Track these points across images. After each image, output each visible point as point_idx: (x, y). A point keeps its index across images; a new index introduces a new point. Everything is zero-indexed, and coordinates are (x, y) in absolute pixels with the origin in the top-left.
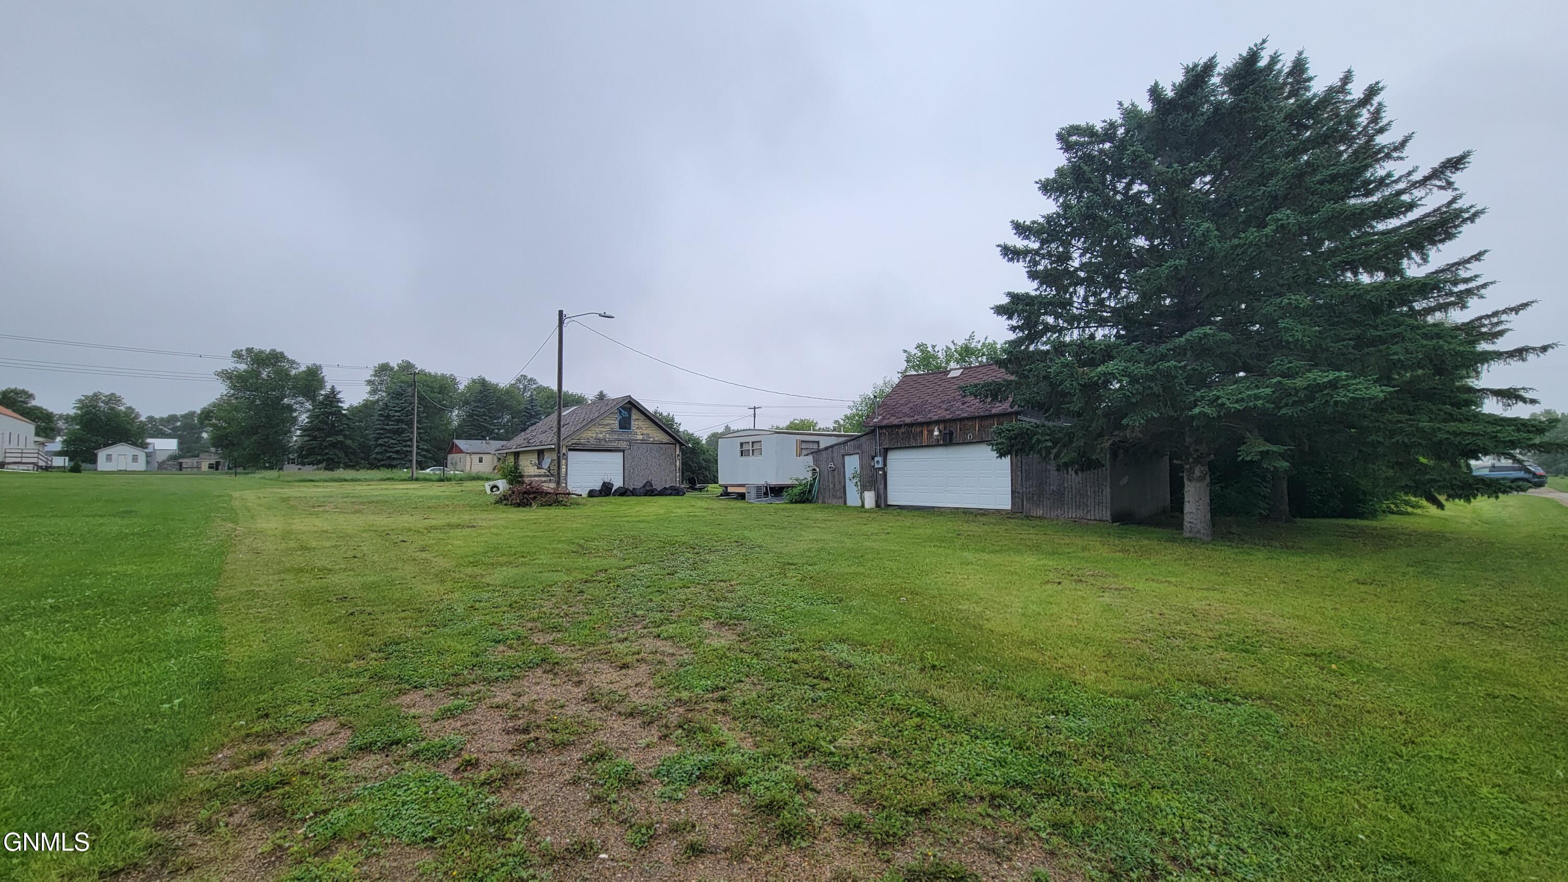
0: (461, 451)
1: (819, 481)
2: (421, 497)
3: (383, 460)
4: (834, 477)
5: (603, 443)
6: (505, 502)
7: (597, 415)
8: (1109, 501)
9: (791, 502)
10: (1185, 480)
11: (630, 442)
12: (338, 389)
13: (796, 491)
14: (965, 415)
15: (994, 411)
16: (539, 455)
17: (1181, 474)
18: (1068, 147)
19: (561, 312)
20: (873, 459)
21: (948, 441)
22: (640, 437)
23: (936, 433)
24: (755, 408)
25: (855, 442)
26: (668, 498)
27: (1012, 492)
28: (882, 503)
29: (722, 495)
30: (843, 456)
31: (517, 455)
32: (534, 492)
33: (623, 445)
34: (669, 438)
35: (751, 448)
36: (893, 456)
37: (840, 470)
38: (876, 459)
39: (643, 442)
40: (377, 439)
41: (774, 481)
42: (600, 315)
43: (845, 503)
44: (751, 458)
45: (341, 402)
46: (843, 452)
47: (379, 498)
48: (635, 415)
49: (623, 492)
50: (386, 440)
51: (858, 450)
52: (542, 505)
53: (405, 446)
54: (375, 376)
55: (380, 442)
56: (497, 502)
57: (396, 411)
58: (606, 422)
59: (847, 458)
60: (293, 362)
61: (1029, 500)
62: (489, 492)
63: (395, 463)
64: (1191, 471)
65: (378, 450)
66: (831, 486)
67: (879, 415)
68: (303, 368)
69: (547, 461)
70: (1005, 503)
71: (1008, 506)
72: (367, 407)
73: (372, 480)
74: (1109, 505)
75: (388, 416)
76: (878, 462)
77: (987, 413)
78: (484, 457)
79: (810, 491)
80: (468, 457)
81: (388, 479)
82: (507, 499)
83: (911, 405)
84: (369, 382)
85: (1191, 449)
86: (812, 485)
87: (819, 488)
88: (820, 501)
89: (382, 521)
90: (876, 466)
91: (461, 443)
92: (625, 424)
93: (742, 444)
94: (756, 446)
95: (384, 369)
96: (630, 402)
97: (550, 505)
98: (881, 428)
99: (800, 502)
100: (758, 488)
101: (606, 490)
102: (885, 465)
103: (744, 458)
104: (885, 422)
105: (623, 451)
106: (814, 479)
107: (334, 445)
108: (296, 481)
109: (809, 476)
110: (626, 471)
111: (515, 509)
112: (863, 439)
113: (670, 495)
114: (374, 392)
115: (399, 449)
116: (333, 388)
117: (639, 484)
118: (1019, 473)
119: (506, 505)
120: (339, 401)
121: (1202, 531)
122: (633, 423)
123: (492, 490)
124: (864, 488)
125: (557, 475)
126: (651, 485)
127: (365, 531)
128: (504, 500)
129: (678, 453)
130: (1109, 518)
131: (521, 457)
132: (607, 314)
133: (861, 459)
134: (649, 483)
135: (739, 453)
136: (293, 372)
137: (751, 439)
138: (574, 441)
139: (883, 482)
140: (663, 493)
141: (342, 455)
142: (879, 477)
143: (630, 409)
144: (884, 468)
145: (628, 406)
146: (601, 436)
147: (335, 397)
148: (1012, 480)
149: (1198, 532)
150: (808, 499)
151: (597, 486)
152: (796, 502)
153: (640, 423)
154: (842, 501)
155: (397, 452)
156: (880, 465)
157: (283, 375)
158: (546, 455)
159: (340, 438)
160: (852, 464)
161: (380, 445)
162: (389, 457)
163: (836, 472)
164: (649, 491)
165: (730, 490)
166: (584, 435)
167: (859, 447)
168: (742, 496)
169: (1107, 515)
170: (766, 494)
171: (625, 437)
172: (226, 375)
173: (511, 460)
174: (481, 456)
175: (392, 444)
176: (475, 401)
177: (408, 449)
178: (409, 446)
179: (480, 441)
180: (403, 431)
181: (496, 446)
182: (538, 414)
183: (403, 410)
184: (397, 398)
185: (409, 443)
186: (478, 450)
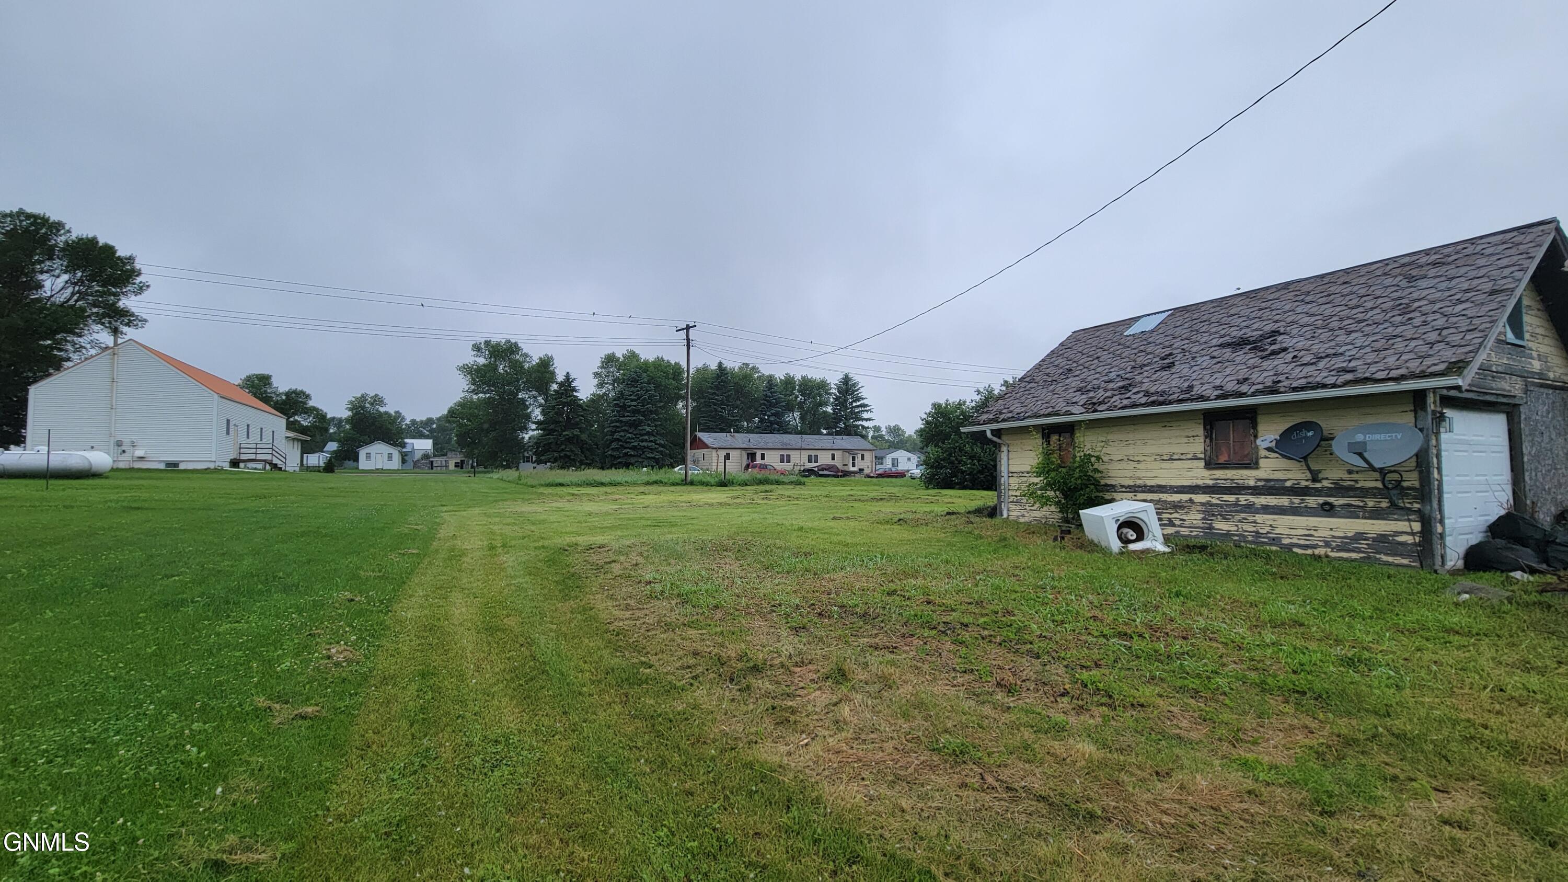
0: (706, 446)
3: (620, 457)
12: (572, 376)
40: (613, 433)
45: (576, 391)
50: (622, 434)
53: (642, 441)
54: (602, 367)
55: (616, 436)
57: (632, 400)
60: (526, 355)
63: (632, 460)
65: (614, 445)
68: (535, 360)
72: (595, 400)
75: (624, 407)
78: (734, 454)
80: (714, 452)
84: (597, 375)
91: (704, 436)
95: (610, 360)
107: (569, 440)
108: (542, 485)
114: (601, 385)
115: (636, 444)
116: (568, 380)
120: (574, 390)
136: (526, 366)
141: (578, 451)
147: (569, 385)
155: (634, 448)
157: (517, 366)
159: (577, 432)
161: (617, 440)
162: (626, 454)
172: (467, 370)
174: (728, 451)
175: (629, 438)
176: (712, 388)
177: (645, 444)
178: (646, 441)
179: (724, 434)
180: (640, 422)
181: (741, 439)
182: (778, 402)
183: (639, 399)
184: (633, 386)
185: (646, 437)
186: (724, 445)
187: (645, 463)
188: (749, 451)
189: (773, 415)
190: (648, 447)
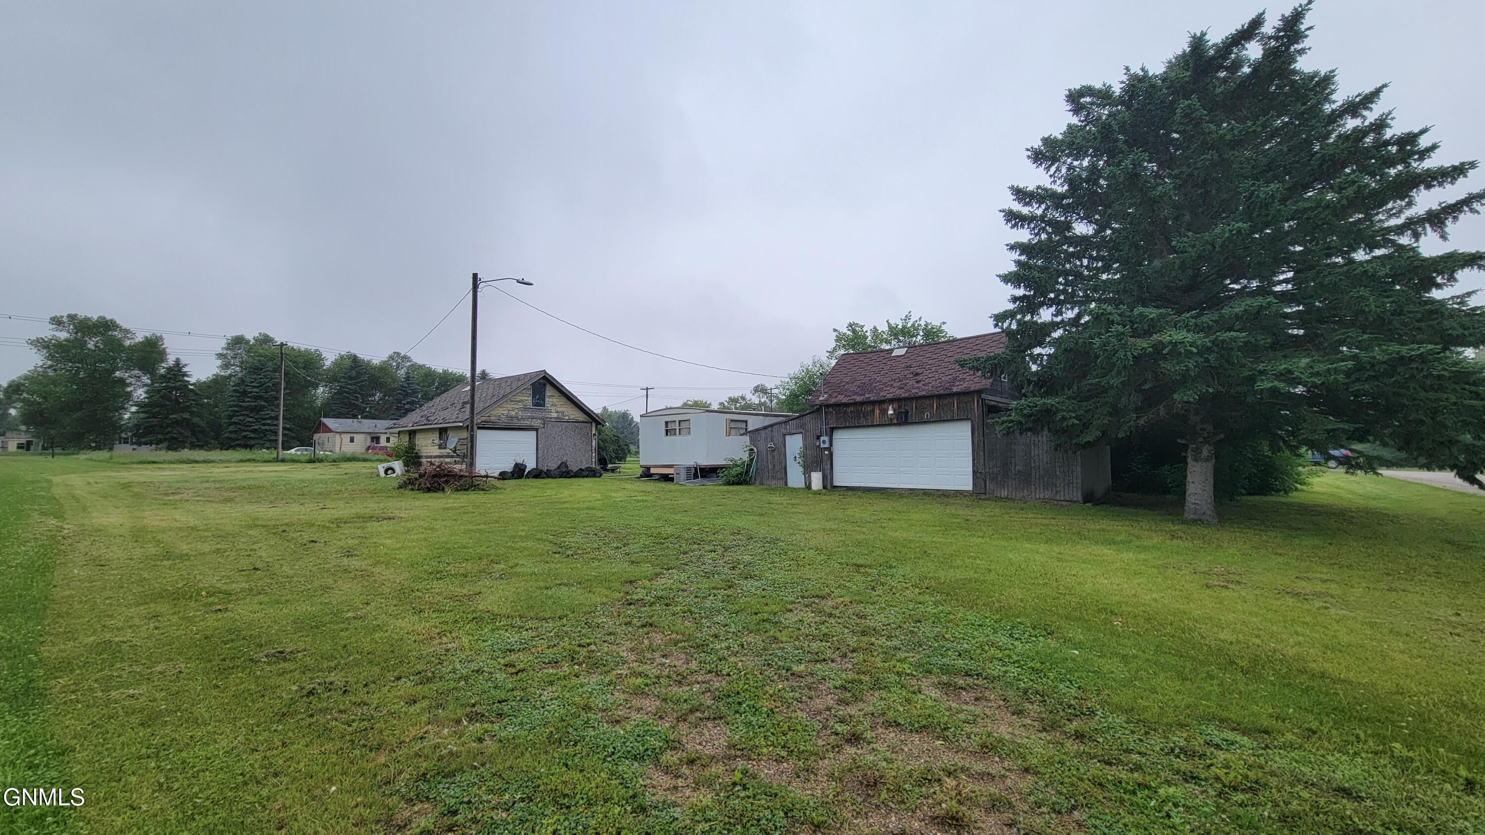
0: (330, 431)
1: (757, 462)
2: (302, 481)
3: (238, 440)
4: (774, 457)
5: (515, 421)
6: (410, 487)
7: (508, 390)
8: (1079, 481)
9: (728, 483)
10: (1189, 460)
11: (545, 421)
12: (184, 361)
13: (734, 472)
14: (923, 393)
15: (955, 390)
16: (440, 434)
17: (1183, 454)
18: (1077, 109)
19: (475, 276)
20: (818, 438)
21: (903, 420)
22: (555, 415)
23: (891, 412)
24: (647, 389)
25: (798, 421)
26: (586, 479)
27: (974, 472)
28: (829, 485)
29: (642, 476)
30: (784, 435)
31: (412, 433)
32: (445, 476)
33: (537, 423)
34: (585, 416)
35: (677, 427)
36: (838, 436)
37: (780, 452)
38: (822, 439)
39: (559, 420)
40: (230, 417)
41: (705, 461)
42: (518, 281)
43: (786, 484)
44: (677, 438)
45: (187, 376)
46: (784, 431)
47: (251, 482)
48: (549, 391)
49: (537, 474)
50: (241, 418)
51: (801, 429)
52: (457, 490)
53: (264, 425)
54: (227, 349)
55: (234, 420)
56: (400, 487)
57: (254, 387)
58: (519, 398)
59: (788, 438)
60: (127, 331)
61: (992, 480)
62: (382, 474)
63: (252, 442)
64: (1197, 451)
65: (232, 428)
66: (770, 466)
67: (826, 393)
68: (139, 338)
69: (453, 440)
70: (966, 483)
71: (969, 487)
72: (217, 383)
73: (229, 461)
74: (1079, 485)
75: (245, 393)
76: (824, 442)
77: (946, 392)
78: (357, 437)
79: (747, 472)
80: (338, 436)
81: (249, 460)
82: (413, 484)
83: (858, 383)
84: (220, 356)
85: (1198, 428)
86: (749, 466)
87: (757, 469)
88: (758, 482)
89: (265, 512)
90: (822, 446)
91: (329, 422)
92: (539, 401)
93: (667, 423)
94: (683, 425)
95: (238, 341)
96: (544, 378)
97: (465, 490)
98: (828, 406)
99: (739, 483)
100: (688, 469)
101: (519, 472)
102: (831, 445)
103: (668, 438)
104: (833, 401)
105: (537, 430)
106: (752, 460)
107: (177, 423)
108: (134, 463)
109: (746, 457)
110: (540, 452)
111: (427, 495)
112: (808, 418)
113: (587, 476)
114: (226, 366)
115: (256, 427)
116: (178, 361)
117: (553, 465)
118: (981, 453)
119: (412, 490)
120: (185, 374)
121: (1208, 512)
122: (547, 399)
123: (386, 472)
124: (808, 469)
125: (469, 456)
126: (567, 467)
127: (250, 527)
128: (408, 484)
129: (594, 432)
130: (1080, 498)
131: (418, 436)
132: (526, 280)
133: (804, 439)
134: (564, 464)
135: (664, 433)
136: (127, 343)
137: (677, 418)
138: (484, 419)
139: (829, 463)
140: (580, 474)
141: (188, 433)
142: (825, 458)
143: (544, 385)
144: (829, 449)
145: (541, 381)
146: (513, 413)
147: (180, 370)
148: (974, 460)
149: (1204, 513)
150: (745, 480)
151: (509, 467)
152: (733, 484)
153: (555, 400)
154: (782, 482)
155: (254, 431)
156: (827, 445)
157: (115, 346)
158: (451, 434)
159: (186, 415)
160: (795, 444)
161: (234, 423)
162: (245, 437)
163: (776, 453)
164: (564, 473)
165: (653, 471)
166: (494, 413)
167: (803, 426)
168: (667, 478)
169: (1078, 496)
170: (696, 476)
171: (539, 414)
172: (43, 344)
173: (405, 439)
174: (352, 435)
175: (249, 422)
176: (345, 378)
177: (267, 427)
178: (269, 424)
179: (351, 420)
180: (262, 408)
181: (368, 425)
182: (415, 392)
183: (261, 386)
184: (256, 373)
185: (269, 421)
186: (349, 430)
187: (267, 445)
188: (373, 435)
189: (408, 403)
190: (270, 430)
